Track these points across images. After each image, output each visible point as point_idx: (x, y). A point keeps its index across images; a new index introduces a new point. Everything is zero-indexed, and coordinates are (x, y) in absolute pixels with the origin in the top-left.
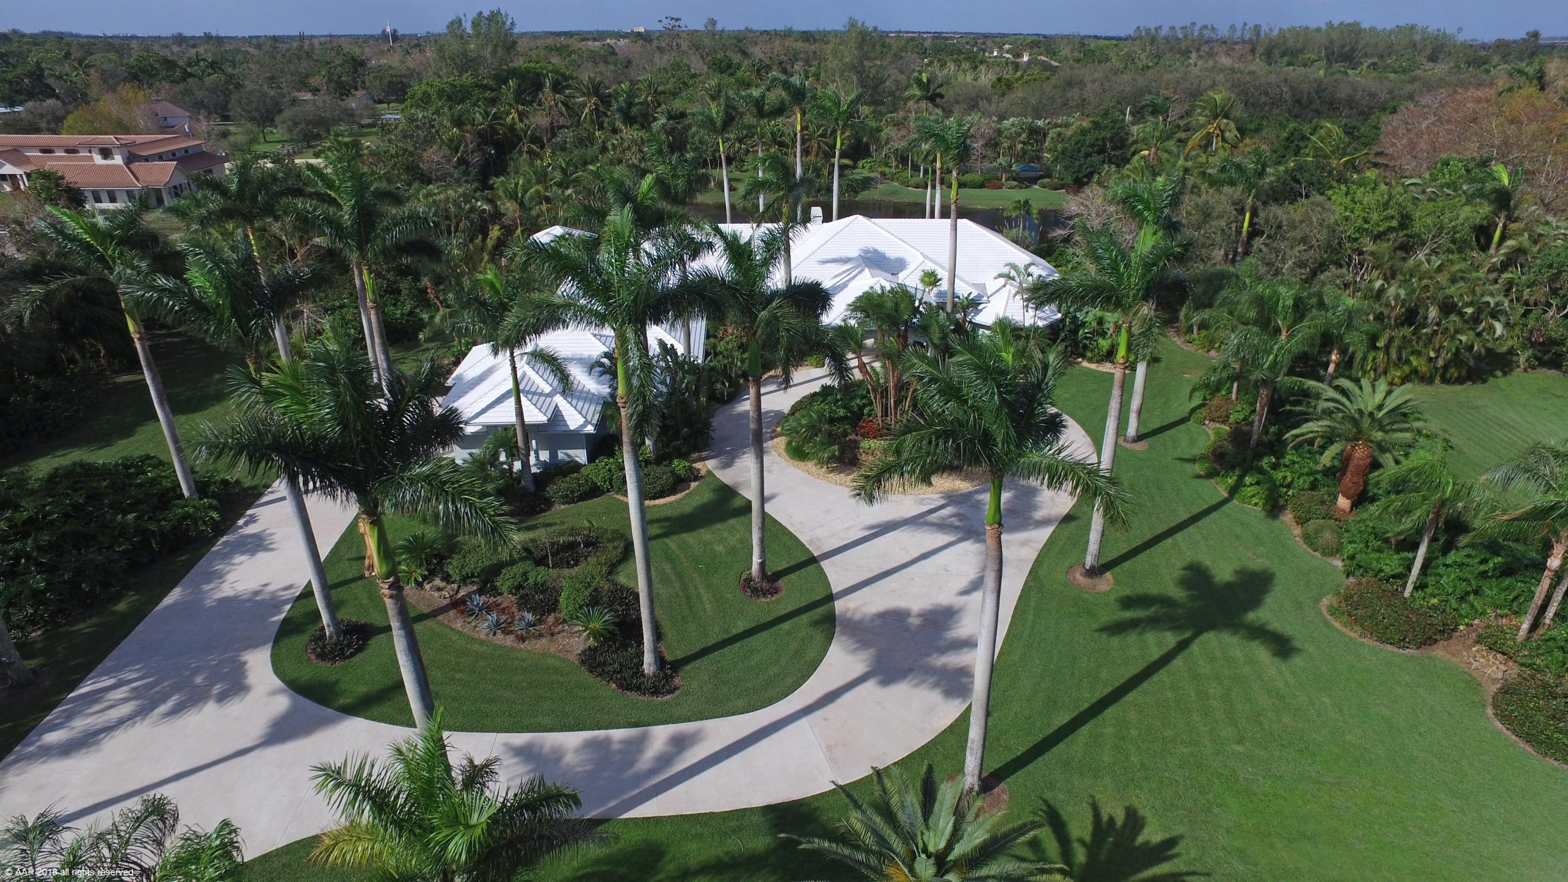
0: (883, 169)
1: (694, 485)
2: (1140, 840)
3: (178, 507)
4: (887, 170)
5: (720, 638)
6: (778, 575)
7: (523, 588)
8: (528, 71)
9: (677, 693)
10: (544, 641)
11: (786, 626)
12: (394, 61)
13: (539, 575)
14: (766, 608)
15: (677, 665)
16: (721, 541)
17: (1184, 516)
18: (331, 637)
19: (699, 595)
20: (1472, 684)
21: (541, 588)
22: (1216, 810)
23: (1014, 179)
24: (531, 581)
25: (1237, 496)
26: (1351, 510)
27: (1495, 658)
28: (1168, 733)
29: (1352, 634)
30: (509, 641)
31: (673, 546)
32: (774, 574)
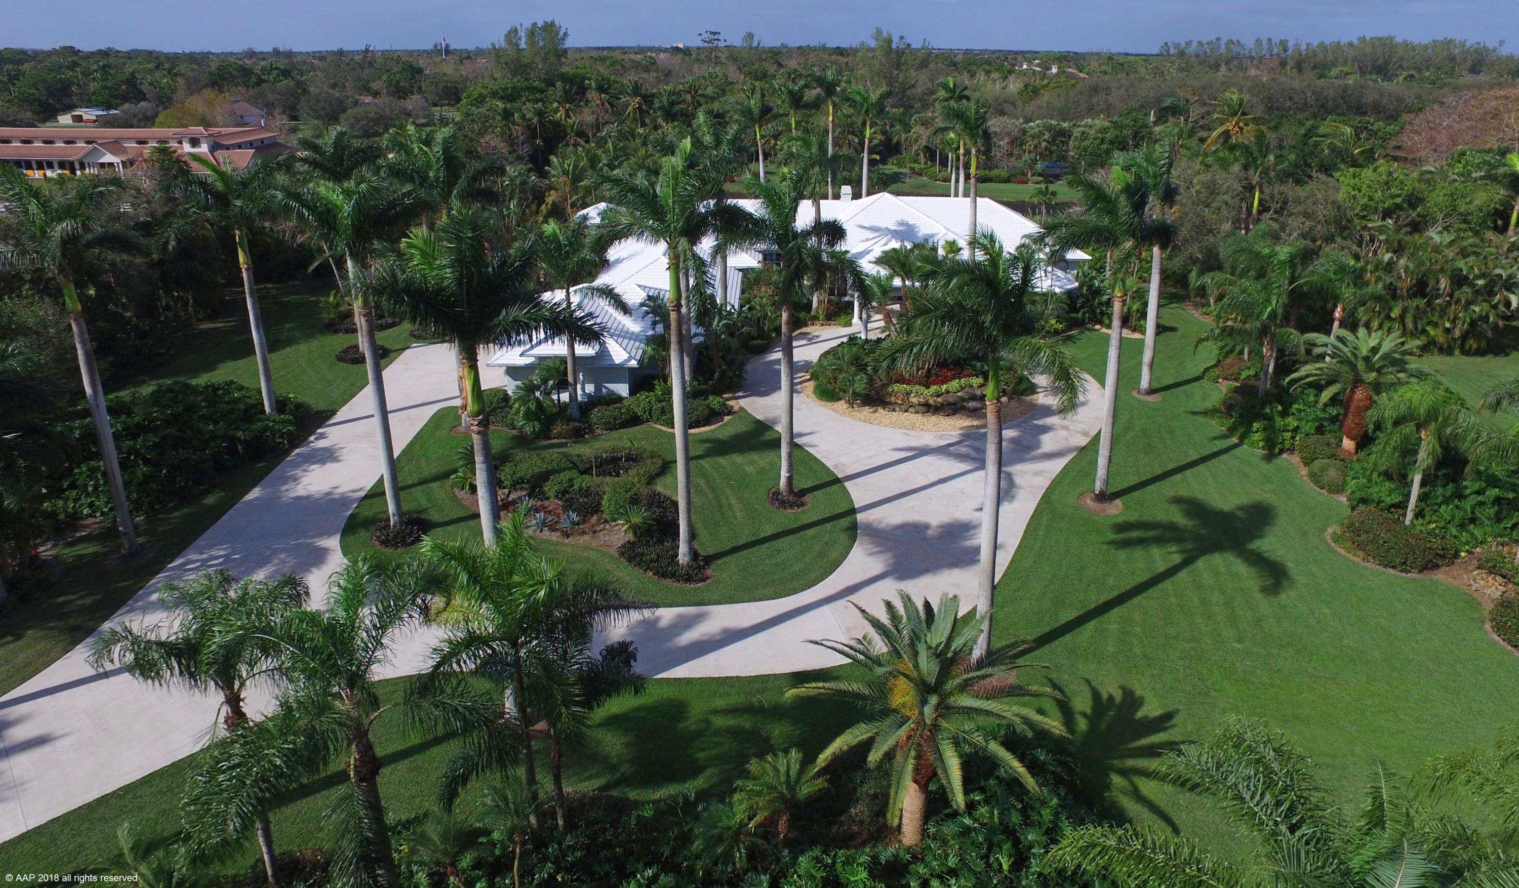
0: (913, 165)
1: (727, 418)
2: (1139, 714)
3: (260, 420)
4: (916, 166)
5: (749, 540)
6: (803, 492)
7: (568, 493)
8: (575, 76)
9: (708, 581)
10: (586, 537)
11: (811, 532)
12: (449, 69)
13: (582, 482)
14: (790, 517)
15: (710, 560)
16: (752, 463)
17: (1195, 457)
18: (394, 526)
19: (730, 506)
20: (1472, 603)
21: (586, 492)
22: (1213, 694)
23: (1040, 175)
24: (576, 487)
25: (1246, 441)
26: (1357, 453)
27: (1494, 579)
28: (1172, 631)
29: (1355, 559)
30: (555, 536)
31: (707, 466)
32: (800, 491)
